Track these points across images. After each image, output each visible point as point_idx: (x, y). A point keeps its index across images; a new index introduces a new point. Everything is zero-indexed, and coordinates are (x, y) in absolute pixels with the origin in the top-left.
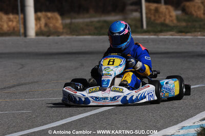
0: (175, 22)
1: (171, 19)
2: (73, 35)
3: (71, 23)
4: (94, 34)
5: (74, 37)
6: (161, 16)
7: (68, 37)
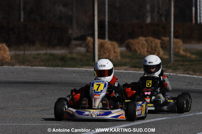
0: (119, 58)
1: (115, 55)
5: (29, 67)
6: (106, 51)
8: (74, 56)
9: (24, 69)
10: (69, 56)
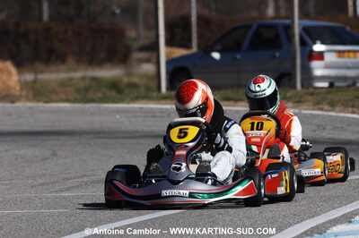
2: (39, 101)
3: (35, 82)
4: (75, 101)
5: (41, 104)
7: (30, 104)
8: (135, 80)
9: (31, 108)
10: (126, 80)
